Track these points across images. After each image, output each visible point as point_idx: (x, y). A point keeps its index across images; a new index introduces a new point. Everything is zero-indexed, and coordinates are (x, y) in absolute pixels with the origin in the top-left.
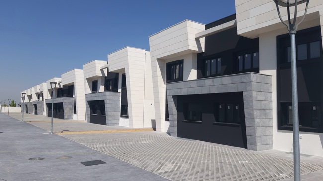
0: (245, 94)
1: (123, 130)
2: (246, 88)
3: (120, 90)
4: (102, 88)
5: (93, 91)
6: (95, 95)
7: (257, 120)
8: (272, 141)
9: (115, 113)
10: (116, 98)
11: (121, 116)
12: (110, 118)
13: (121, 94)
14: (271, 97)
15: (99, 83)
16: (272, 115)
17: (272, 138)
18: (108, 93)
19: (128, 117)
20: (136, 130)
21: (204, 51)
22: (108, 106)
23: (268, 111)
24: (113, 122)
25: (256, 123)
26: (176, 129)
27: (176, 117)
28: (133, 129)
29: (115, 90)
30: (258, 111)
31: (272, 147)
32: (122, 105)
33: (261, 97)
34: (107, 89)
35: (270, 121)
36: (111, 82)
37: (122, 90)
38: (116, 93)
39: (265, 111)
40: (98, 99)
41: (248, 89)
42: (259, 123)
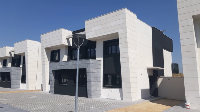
0: (87, 69)
1: (22, 91)
2: (88, 66)
3: (21, 66)
4: (9, 65)
5: (3, 66)
6: (5, 68)
7: (93, 83)
8: (100, 93)
9: (17, 81)
10: (18, 71)
11: (21, 83)
12: (13, 84)
13: (22, 68)
14: (100, 71)
15: (8, 61)
16: (100, 80)
17: (100, 92)
18: (13, 68)
19: (26, 83)
20: (30, 91)
21: (71, 45)
22: (12, 76)
23: (98, 78)
24: (16, 86)
25: (92, 84)
26: (53, 89)
27: (54, 82)
28: (29, 90)
29: (18, 66)
30: (93, 78)
31: (100, 96)
32: (22, 76)
33: (95, 71)
34: (13, 65)
35: (99, 83)
36: (16, 60)
37: (23, 66)
38: (19, 68)
39: (97, 78)
40: (6, 72)
41: (89, 67)
42: (93, 84)
